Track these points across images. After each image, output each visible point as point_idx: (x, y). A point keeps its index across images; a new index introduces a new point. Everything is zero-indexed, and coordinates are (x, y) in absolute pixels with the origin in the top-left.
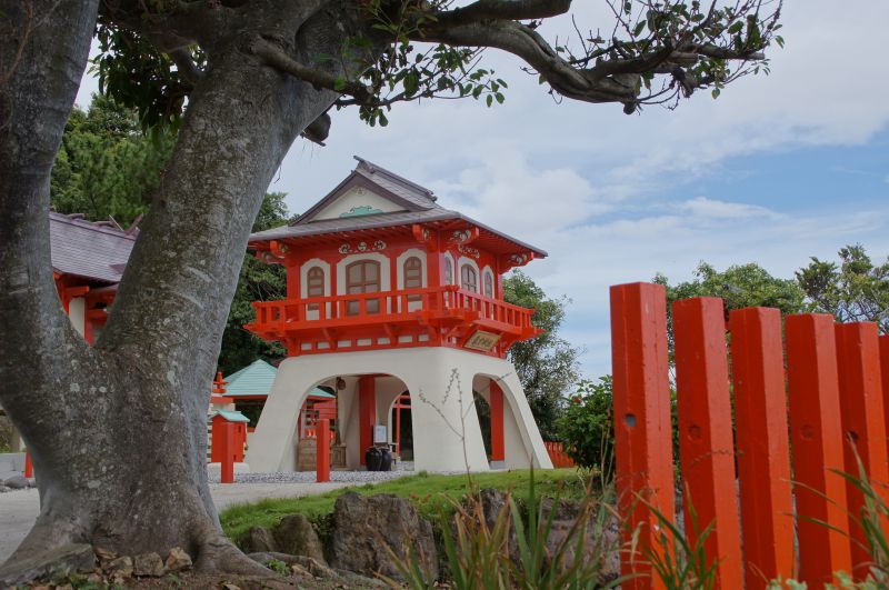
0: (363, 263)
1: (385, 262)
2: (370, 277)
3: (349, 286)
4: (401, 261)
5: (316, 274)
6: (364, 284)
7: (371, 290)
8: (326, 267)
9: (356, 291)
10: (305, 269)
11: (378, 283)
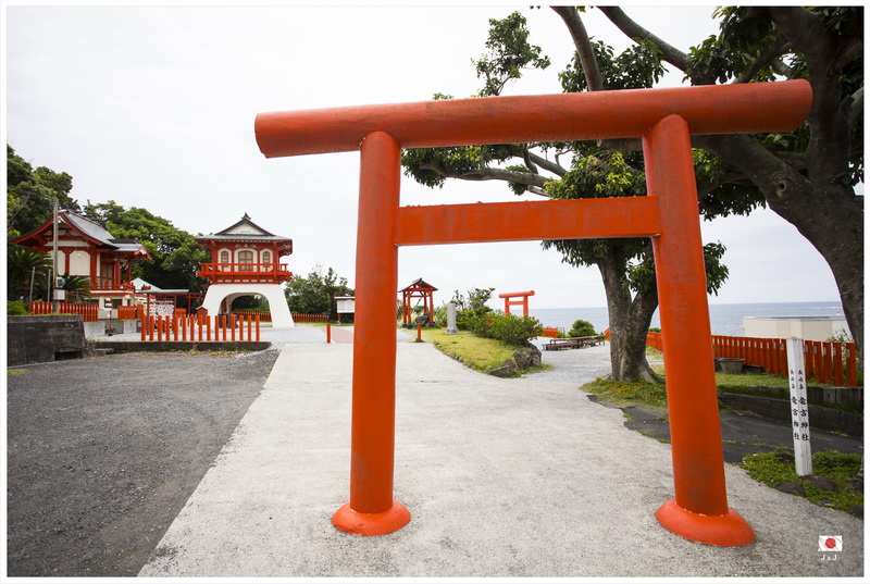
0: (246, 252)
1: (255, 253)
2: (249, 257)
3: (240, 260)
4: (262, 253)
5: (225, 254)
6: (246, 260)
7: (249, 262)
8: (230, 252)
9: (242, 262)
10: (220, 252)
11: (252, 260)
